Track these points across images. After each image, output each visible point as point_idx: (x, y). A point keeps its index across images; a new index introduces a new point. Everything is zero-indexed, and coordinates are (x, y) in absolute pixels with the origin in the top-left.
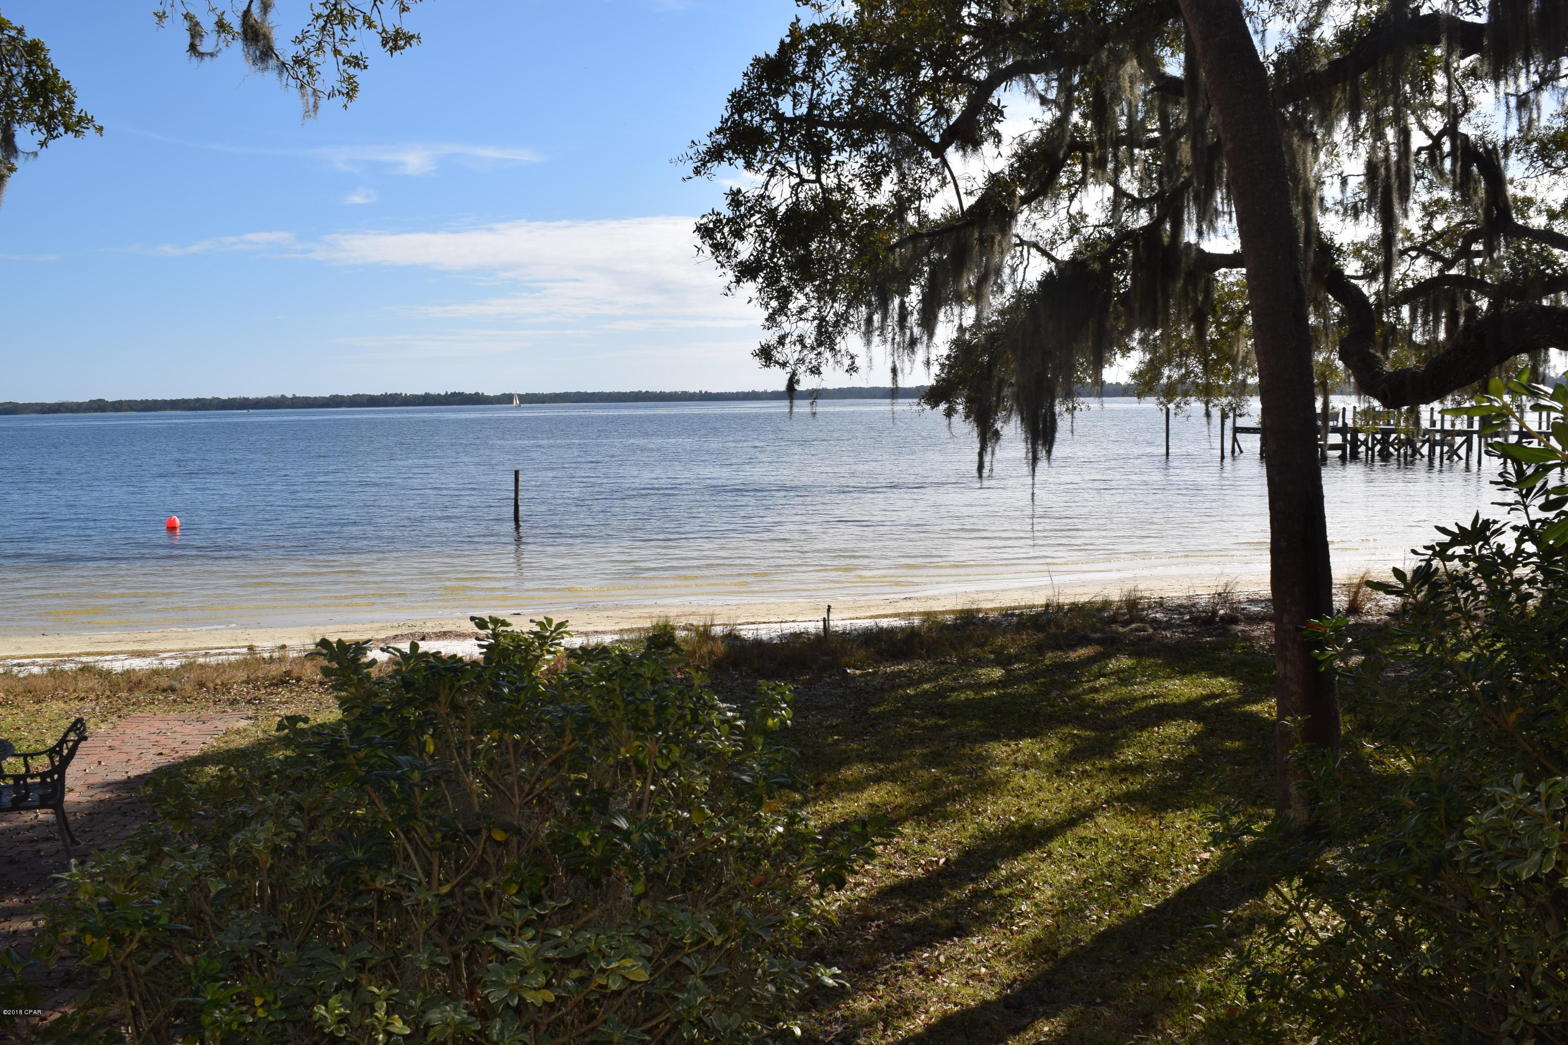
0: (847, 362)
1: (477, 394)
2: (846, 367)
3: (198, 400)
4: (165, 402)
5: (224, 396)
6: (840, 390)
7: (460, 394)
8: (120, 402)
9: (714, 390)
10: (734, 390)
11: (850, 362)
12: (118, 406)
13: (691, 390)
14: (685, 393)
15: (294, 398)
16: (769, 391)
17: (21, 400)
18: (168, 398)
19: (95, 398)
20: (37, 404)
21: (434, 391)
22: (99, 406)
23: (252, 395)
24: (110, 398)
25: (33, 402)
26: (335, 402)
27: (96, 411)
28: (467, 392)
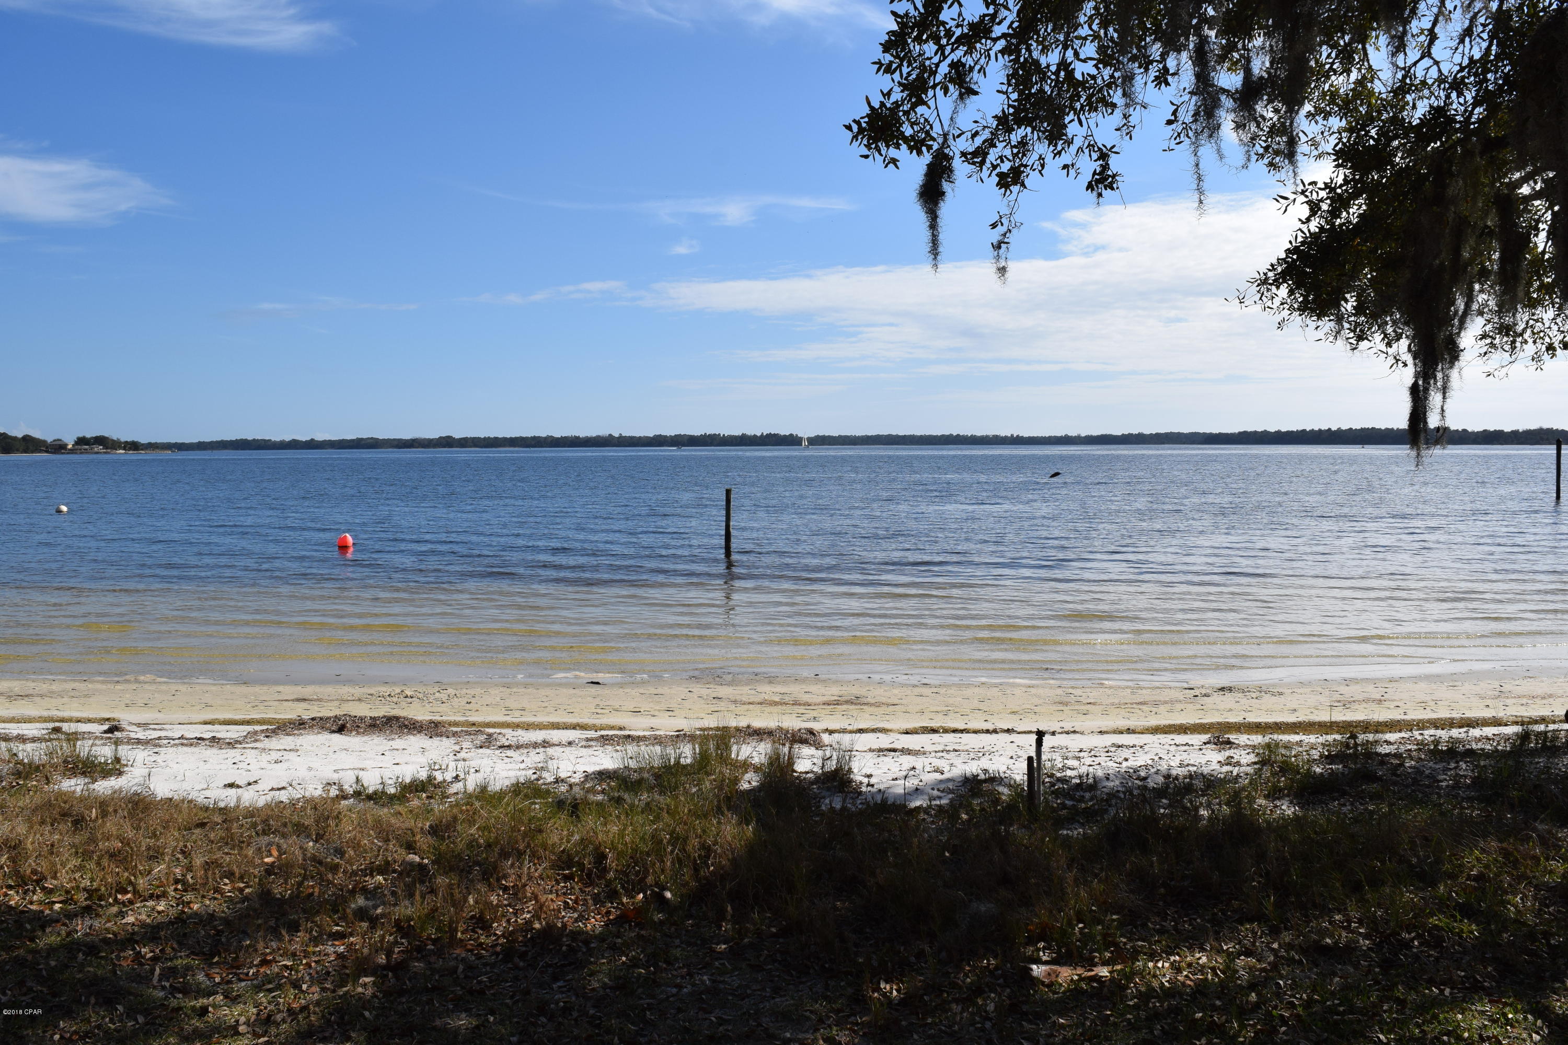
0: (1088, 166)
1: (791, 435)
2: (1087, 177)
3: (534, 438)
4: (505, 439)
5: (557, 435)
6: (1157, 435)
7: (775, 435)
8: (465, 439)
9: (1026, 434)
10: (1046, 434)
11: (1096, 166)
12: (465, 443)
13: (1003, 434)
14: (996, 437)
15: (621, 437)
16: (1083, 435)
17: (381, 436)
18: (508, 435)
19: (444, 434)
20: (394, 440)
21: (750, 432)
22: (447, 442)
23: (582, 434)
24: (457, 435)
25: (392, 438)
26: (659, 441)
27: (444, 447)
28: (782, 433)
